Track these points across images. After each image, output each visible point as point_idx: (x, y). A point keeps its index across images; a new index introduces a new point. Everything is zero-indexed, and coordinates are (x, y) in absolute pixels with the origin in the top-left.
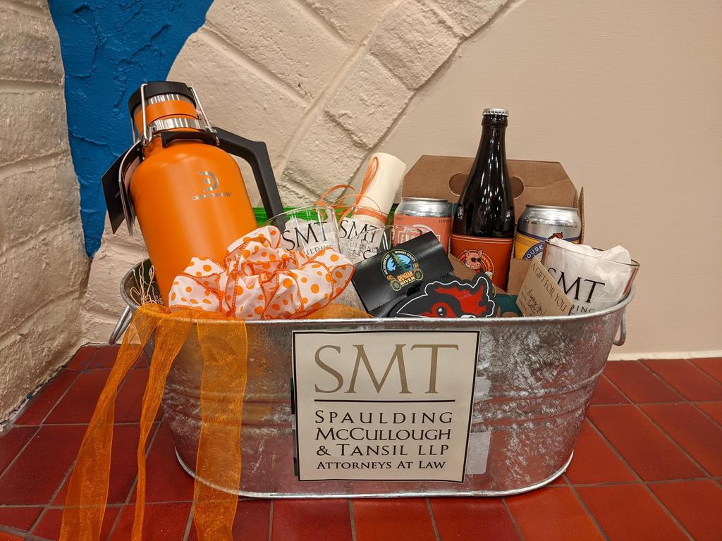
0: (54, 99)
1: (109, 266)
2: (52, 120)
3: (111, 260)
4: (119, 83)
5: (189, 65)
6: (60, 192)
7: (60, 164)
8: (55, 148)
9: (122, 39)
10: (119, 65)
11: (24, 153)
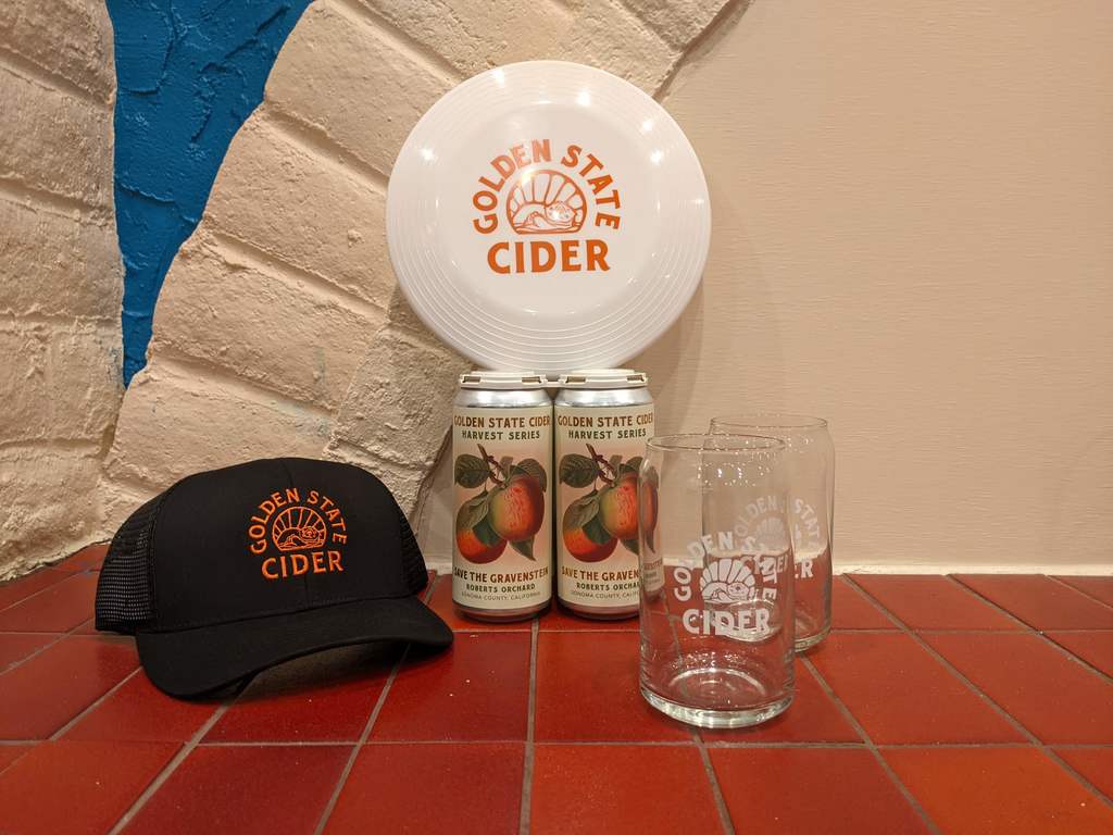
0: (92, 118)
1: (153, 397)
2: (82, 144)
3: (158, 386)
4: (202, 102)
5: (309, 48)
6: (82, 263)
7: (90, 224)
8: (84, 195)
9: (212, 33)
10: (203, 72)
11: (16, 168)
